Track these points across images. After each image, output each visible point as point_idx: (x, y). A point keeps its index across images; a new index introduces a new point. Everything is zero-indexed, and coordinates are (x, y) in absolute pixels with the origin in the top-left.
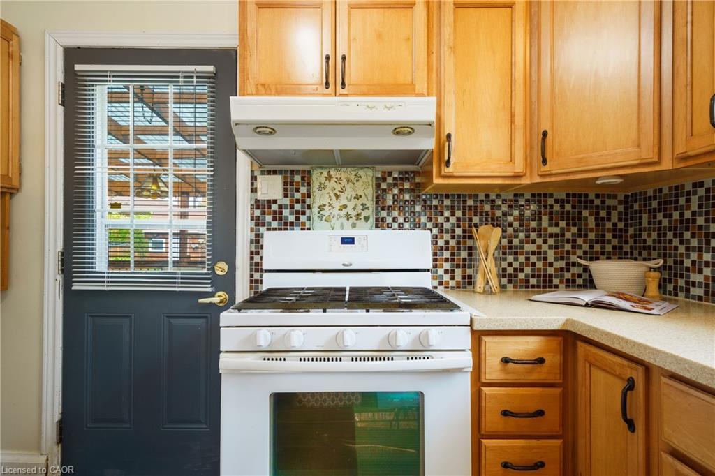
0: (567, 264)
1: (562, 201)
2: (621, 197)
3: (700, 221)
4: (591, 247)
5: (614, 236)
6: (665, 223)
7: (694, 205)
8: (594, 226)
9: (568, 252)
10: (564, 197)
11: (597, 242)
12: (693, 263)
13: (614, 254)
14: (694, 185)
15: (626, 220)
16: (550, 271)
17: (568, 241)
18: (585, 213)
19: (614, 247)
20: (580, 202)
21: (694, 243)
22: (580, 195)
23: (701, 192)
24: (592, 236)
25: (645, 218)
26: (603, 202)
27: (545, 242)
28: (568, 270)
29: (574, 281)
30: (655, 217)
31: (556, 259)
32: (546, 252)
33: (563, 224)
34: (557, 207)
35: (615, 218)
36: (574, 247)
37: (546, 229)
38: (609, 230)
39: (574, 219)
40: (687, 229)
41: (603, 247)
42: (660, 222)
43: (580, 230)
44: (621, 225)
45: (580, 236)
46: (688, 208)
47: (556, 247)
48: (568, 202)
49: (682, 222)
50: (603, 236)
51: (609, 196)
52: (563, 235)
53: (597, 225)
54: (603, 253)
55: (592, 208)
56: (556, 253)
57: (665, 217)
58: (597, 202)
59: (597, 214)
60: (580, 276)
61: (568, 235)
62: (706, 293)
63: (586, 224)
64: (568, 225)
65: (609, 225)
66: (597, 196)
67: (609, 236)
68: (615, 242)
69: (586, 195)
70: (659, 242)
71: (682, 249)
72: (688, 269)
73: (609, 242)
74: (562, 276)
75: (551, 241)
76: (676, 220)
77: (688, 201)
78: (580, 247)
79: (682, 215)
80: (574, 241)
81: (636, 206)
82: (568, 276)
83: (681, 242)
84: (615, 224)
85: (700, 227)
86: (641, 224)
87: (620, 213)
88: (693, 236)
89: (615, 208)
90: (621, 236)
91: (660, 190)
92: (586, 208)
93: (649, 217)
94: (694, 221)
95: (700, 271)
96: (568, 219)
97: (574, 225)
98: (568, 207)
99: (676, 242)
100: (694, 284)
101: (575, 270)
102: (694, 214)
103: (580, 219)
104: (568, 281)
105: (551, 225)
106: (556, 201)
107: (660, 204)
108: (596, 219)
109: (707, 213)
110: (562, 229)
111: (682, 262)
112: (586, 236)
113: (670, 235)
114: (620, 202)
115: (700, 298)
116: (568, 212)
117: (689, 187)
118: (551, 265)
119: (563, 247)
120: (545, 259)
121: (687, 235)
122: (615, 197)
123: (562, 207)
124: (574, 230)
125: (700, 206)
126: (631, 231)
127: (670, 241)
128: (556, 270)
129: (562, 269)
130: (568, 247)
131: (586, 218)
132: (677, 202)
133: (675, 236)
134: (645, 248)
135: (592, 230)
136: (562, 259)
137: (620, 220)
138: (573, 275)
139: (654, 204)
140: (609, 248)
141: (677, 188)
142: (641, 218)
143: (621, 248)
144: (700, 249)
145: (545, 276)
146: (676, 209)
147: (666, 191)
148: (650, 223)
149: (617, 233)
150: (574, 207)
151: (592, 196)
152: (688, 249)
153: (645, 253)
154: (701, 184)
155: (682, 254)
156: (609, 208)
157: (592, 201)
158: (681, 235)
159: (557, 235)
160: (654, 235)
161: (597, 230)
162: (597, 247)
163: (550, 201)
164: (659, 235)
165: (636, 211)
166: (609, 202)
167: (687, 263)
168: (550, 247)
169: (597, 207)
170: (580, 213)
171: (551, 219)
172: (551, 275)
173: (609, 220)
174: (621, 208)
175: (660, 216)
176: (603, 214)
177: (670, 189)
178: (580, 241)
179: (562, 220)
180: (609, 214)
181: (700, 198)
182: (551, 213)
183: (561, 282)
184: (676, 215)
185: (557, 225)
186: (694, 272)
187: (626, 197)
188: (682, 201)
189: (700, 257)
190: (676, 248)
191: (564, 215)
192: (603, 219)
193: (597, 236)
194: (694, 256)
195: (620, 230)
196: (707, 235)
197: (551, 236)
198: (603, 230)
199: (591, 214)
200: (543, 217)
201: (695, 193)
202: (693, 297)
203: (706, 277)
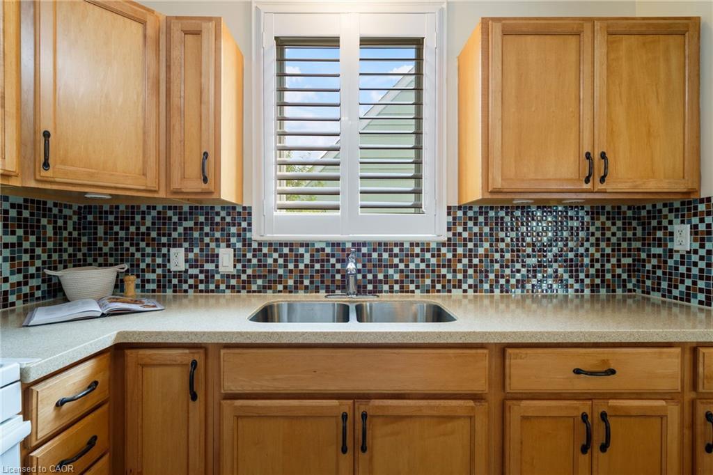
0: (25, 277)
1: (20, 206)
2: (75, 208)
3: (154, 234)
4: (50, 256)
5: (70, 245)
6: (122, 234)
7: (148, 223)
8: (52, 235)
9: (26, 264)
10: (21, 202)
11: (55, 251)
12: (148, 265)
13: (70, 262)
14: (149, 207)
15: (79, 229)
16: (5, 287)
17: (26, 251)
18: (44, 221)
19: (70, 255)
20: (38, 209)
21: (149, 250)
22: (39, 202)
23: (154, 213)
24: (50, 245)
25: (101, 229)
26: (60, 211)
28: (26, 284)
29: (32, 295)
30: (112, 229)
31: (12, 273)
33: (20, 232)
34: (13, 213)
35: (70, 227)
36: (32, 257)
38: (65, 239)
39: (32, 226)
40: (143, 240)
41: (60, 256)
42: (117, 233)
43: (38, 239)
44: (75, 234)
45: (38, 245)
46: (144, 224)
47: (13, 259)
48: (26, 208)
49: (138, 234)
50: (61, 245)
51: (66, 206)
52: (20, 245)
53: (55, 234)
54: (60, 262)
55: (50, 216)
56: (12, 266)
57: (122, 229)
58: (55, 211)
59: (55, 222)
60: (38, 288)
61: (26, 245)
62: (159, 286)
63: (45, 233)
64: (26, 233)
65: (65, 234)
66: (55, 205)
67: (65, 244)
68: (71, 250)
69: (45, 203)
70: (117, 250)
71: (138, 255)
72: (143, 270)
73: (66, 250)
74: (20, 291)
75: (6, 252)
76: (132, 233)
77: (143, 218)
78: (39, 257)
79: (138, 229)
80: (33, 251)
81: (90, 218)
82: (26, 290)
83: (138, 250)
84: (70, 233)
85: (154, 239)
86: (96, 233)
87: (74, 223)
88: (148, 245)
89: (70, 218)
90: (75, 245)
91: (117, 207)
92: (44, 216)
93: (105, 228)
94: (149, 234)
95: (154, 271)
96: (26, 227)
97: (33, 234)
98: (26, 214)
99: (133, 250)
100: (148, 281)
101: (34, 282)
102: (148, 229)
103: (38, 227)
104: (26, 295)
105: (5, 233)
106: (13, 206)
107: (116, 218)
108: (54, 228)
109: (159, 229)
110: (19, 238)
111: (138, 266)
112: (45, 245)
113: (127, 244)
114: (75, 213)
115: (154, 291)
116: (26, 219)
117: (143, 208)
118: (6, 280)
119: (20, 258)
121: (143, 245)
122: (70, 207)
123: (20, 213)
124: (33, 239)
125: (153, 224)
126: (84, 239)
127: (127, 249)
128: (12, 285)
129: (19, 284)
130: (26, 258)
131: (44, 227)
132: (133, 218)
133: (132, 245)
134: (100, 255)
135: (50, 239)
136: (19, 271)
137: (74, 229)
138: (32, 288)
139: (111, 218)
140: (65, 256)
141: (133, 207)
142: (96, 228)
143: (75, 255)
144: (154, 255)
146: (133, 224)
147: (122, 208)
148: (105, 233)
149: (72, 242)
150: (32, 214)
151: (50, 204)
152: (143, 255)
153: (100, 260)
154: (154, 208)
155: (138, 259)
156: (65, 217)
157: (50, 210)
158: (138, 245)
159: (13, 245)
160: (111, 244)
161: (55, 239)
162: (55, 256)
163: (5, 206)
164: (116, 244)
165: (90, 223)
166: (67, 212)
167: (143, 266)
168: (5, 259)
169: (55, 216)
170: (39, 221)
171: (6, 226)
172: (6, 292)
173: (65, 229)
174: (75, 218)
175: (116, 228)
176: (60, 223)
177: (127, 207)
178: (38, 251)
179: (19, 227)
180: (65, 223)
181: (153, 218)
182: (6, 219)
183: (19, 298)
184: (132, 229)
185: (13, 233)
186: (148, 272)
187: (80, 208)
188: (138, 218)
189: (154, 261)
190: (133, 255)
191: (21, 222)
192: (60, 228)
193: (54, 245)
194: (148, 260)
195: (75, 239)
196: (158, 245)
197: (6, 246)
198: (61, 239)
199: (49, 222)
201: (149, 214)
202: (148, 291)
203: (158, 275)
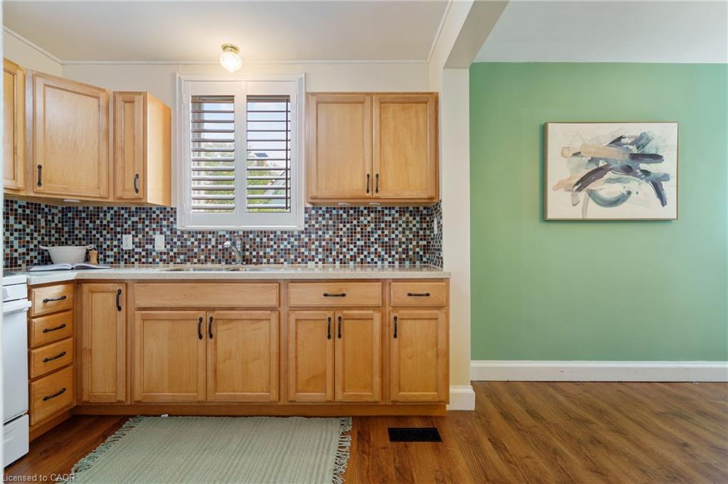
0: (28, 250)
1: (24, 207)
2: (60, 208)
3: (112, 226)
4: (43, 239)
5: (56, 232)
6: (91, 225)
7: (108, 218)
8: (44, 225)
9: (28, 242)
10: (25, 204)
11: (46, 235)
12: (108, 246)
13: (56, 243)
14: (108, 208)
15: (63, 222)
16: (16, 255)
17: (28, 234)
18: (39, 216)
19: (56, 239)
20: (35, 209)
21: (109, 236)
22: (36, 204)
23: (112, 212)
24: (43, 231)
25: (77, 223)
26: (50, 210)
27: (12, 234)
28: (28, 254)
29: (32, 261)
30: (84, 222)
31: (20, 247)
32: (12, 242)
33: (24, 223)
34: (20, 211)
35: (56, 221)
36: (32, 238)
37: (12, 226)
38: (53, 228)
39: (32, 219)
40: (105, 229)
41: (50, 239)
42: (87, 225)
43: (35, 227)
44: (60, 225)
45: (35, 231)
46: (105, 219)
47: (20, 238)
48: (28, 208)
49: (101, 226)
50: (50, 232)
51: (53, 207)
52: (24, 230)
53: (46, 224)
54: (50, 243)
55: (43, 213)
56: (19, 243)
57: (91, 222)
58: (46, 210)
59: (46, 217)
60: (36, 257)
61: (28, 231)
62: (115, 260)
63: (40, 224)
64: (28, 223)
65: (53, 225)
66: (46, 206)
67: (53, 232)
68: (57, 236)
69: (40, 205)
70: (87, 236)
71: (101, 239)
72: (105, 249)
73: (53, 235)
74: (24, 258)
75: (16, 234)
76: (98, 225)
77: (105, 215)
78: (36, 239)
79: (101, 222)
80: (32, 234)
81: (70, 215)
82: (28, 258)
83: (101, 236)
84: (56, 225)
85: (112, 229)
86: (73, 225)
87: (59, 218)
88: (108, 233)
89: (57, 215)
90: (60, 232)
91: (88, 208)
92: (39, 213)
93: (80, 222)
94: (109, 226)
95: (112, 250)
96: (28, 219)
97: (32, 224)
98: (28, 211)
99: (98, 236)
100: (108, 256)
101: (33, 254)
102: (108, 222)
103: (35, 220)
104: (28, 261)
105: (16, 223)
106: (20, 207)
107: (87, 215)
108: (46, 221)
109: (115, 222)
110: (24, 226)
111: (102, 246)
112: (39, 231)
113: (94, 232)
114: (59, 211)
115: (112, 263)
116: (28, 215)
117: (105, 208)
118: (16, 251)
119: (24, 238)
120: (12, 247)
121: (104, 232)
122: (57, 208)
123: (24, 211)
124: (32, 227)
125: (112, 219)
126: (66, 229)
127: (95, 236)
128: (20, 254)
129: (24, 254)
130: (28, 238)
131: (39, 220)
132: (98, 215)
133: (97, 233)
134: (77, 239)
135: (43, 228)
136: (24, 246)
137: (59, 222)
138: (31, 257)
139: (84, 215)
140: (53, 239)
141: (98, 208)
142: (74, 222)
143: (60, 239)
144: (112, 239)
145: (12, 258)
146: (98, 219)
147: (91, 208)
148: (80, 225)
149: (59, 231)
150: (31, 212)
151: (43, 206)
152: (105, 239)
153: (77, 242)
154: (112, 208)
155: (101, 242)
156: (53, 214)
157: (43, 209)
158: (101, 232)
159: (20, 230)
160: (84, 232)
161: (46, 228)
162: (46, 239)
163: (16, 206)
164: (87, 232)
165: (70, 218)
166: (54, 211)
167: (105, 246)
168: (16, 238)
169: (46, 213)
170: (36, 216)
171: (16, 219)
172: (16, 258)
173: (53, 222)
174: (60, 215)
175: (87, 222)
176: (50, 218)
177: (94, 208)
178: (36, 235)
179: (24, 219)
180: (53, 218)
181: (112, 215)
182: (16, 214)
183: (23, 262)
184: (98, 222)
185: (20, 223)
186: (108, 250)
187: (63, 208)
188: (101, 215)
189: (112, 243)
190: (98, 239)
191: (25, 217)
192: (50, 221)
193: (46, 231)
194: (108, 243)
195: (60, 228)
196: (115, 233)
197: (16, 230)
198: (50, 228)
199: (42, 217)
200: (10, 217)
201: (109, 212)
202: (108, 263)
203: (115, 253)
